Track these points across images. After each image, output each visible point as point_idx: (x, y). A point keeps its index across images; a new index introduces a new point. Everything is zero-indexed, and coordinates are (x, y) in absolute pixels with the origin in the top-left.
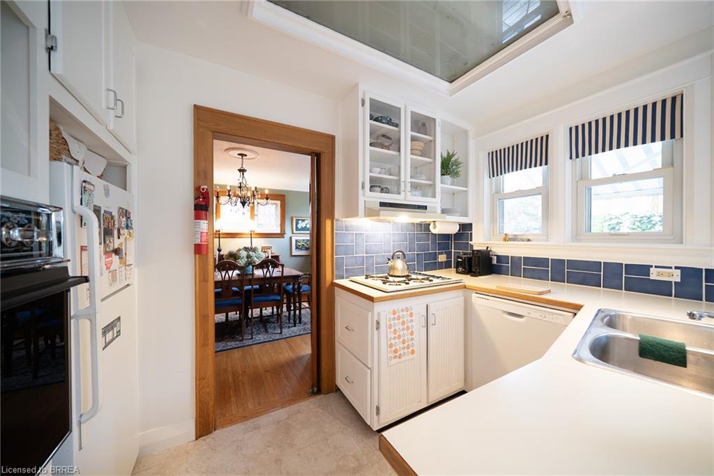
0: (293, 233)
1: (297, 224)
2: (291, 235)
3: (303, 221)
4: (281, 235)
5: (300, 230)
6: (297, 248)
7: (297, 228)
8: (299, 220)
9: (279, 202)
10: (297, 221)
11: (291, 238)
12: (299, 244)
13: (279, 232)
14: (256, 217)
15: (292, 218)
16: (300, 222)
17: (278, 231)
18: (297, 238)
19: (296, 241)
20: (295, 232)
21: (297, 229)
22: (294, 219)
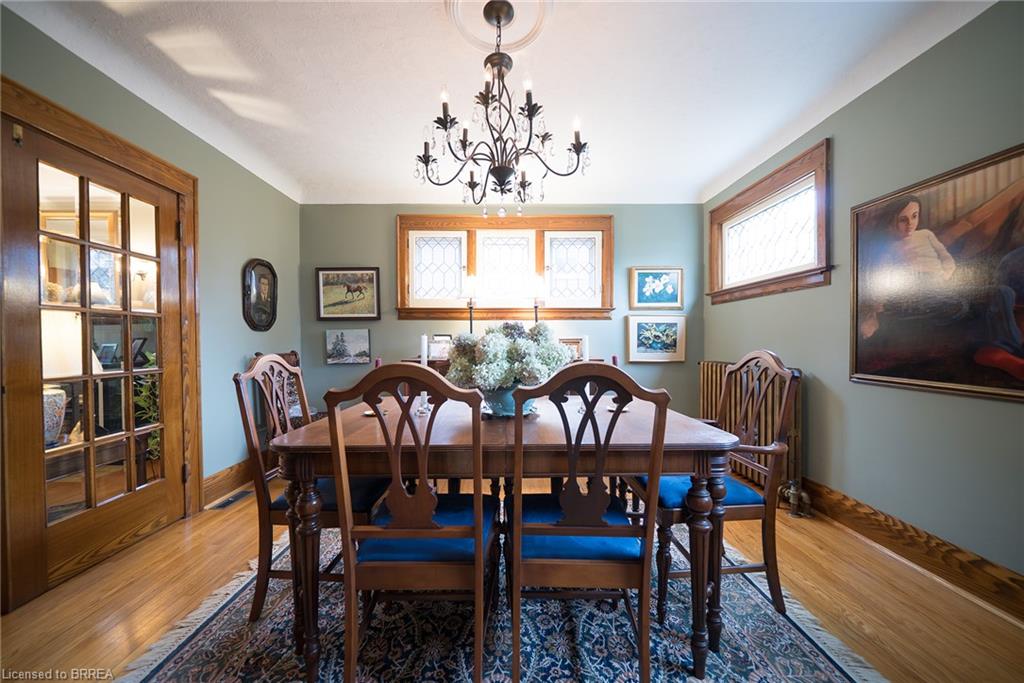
0: (631, 308)
1: (642, 285)
2: (628, 312)
3: (657, 276)
4: (602, 313)
5: (648, 300)
6: (641, 344)
7: (641, 294)
8: (647, 275)
9: (598, 235)
10: (643, 276)
11: (626, 319)
12: (647, 334)
13: (598, 305)
14: (547, 273)
15: (630, 273)
16: (649, 279)
17: (596, 303)
18: (643, 320)
19: (640, 327)
20: (636, 304)
21: (642, 298)
22: (636, 274)
